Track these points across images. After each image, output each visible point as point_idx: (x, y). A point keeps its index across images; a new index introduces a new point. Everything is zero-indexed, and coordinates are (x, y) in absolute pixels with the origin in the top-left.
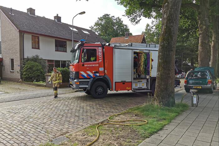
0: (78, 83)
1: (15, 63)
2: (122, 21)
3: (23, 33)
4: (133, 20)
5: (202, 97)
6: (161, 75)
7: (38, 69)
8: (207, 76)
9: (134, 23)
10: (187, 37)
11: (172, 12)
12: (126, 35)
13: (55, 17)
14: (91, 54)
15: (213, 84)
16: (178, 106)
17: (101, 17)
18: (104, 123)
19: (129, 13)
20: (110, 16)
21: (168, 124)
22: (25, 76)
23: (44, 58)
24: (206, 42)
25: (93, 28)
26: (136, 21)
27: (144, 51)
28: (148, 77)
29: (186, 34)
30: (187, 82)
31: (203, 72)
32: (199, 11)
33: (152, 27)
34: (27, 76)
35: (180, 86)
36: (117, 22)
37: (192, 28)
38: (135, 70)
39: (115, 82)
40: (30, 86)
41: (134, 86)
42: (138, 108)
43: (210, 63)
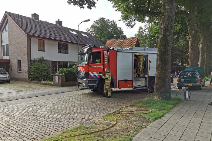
0: (88, 82)
1: (23, 64)
2: (117, 24)
3: (30, 37)
4: (129, 25)
5: (193, 93)
6: (160, 75)
7: (44, 70)
8: (196, 75)
9: (130, 27)
10: (177, 39)
11: (168, 23)
12: (121, 38)
13: (56, 22)
14: (95, 56)
15: (202, 82)
16: (174, 100)
17: (97, 21)
18: (117, 113)
19: (125, 18)
20: (106, 19)
21: (168, 112)
22: (33, 76)
23: (49, 60)
24: (196, 45)
25: (89, 30)
26: (131, 25)
27: (143, 54)
28: (146, 76)
29: (176, 36)
30: (179, 81)
31: (193, 72)
32: (189, 18)
33: (145, 30)
34: (34, 75)
35: (174, 84)
36: (112, 25)
37: (182, 31)
38: (135, 70)
39: (118, 81)
40: (38, 85)
41: (134, 84)
42: (141, 102)
43: (199, 63)
